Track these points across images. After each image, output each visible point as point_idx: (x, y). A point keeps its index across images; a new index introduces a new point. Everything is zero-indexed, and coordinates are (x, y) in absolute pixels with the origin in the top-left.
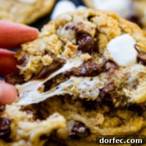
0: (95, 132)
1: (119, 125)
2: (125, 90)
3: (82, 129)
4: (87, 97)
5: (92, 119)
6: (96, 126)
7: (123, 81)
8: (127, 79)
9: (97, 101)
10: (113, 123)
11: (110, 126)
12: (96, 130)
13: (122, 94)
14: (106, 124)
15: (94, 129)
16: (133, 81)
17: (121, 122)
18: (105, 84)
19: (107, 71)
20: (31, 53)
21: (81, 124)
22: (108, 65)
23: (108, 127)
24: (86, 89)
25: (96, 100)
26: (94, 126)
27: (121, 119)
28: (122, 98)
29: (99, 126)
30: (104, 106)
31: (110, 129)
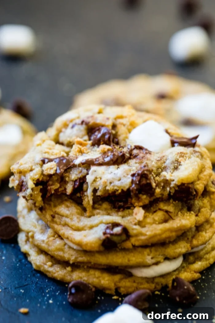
0: (135, 232)
1: (166, 221)
2: (164, 173)
3: (117, 230)
4: (116, 188)
5: (129, 218)
6: (135, 224)
7: (159, 163)
8: (164, 162)
9: (131, 188)
10: (156, 218)
11: (154, 222)
12: (136, 229)
13: (162, 178)
14: (149, 220)
15: (133, 229)
16: (173, 162)
17: (167, 216)
18: (136, 168)
19: (135, 157)
20: (26, 170)
21: (116, 225)
22: (135, 152)
23: (151, 224)
24: (113, 178)
25: (129, 190)
26: (133, 225)
27: (167, 212)
28: (162, 184)
29: (140, 223)
30: (140, 195)
31: (154, 225)
